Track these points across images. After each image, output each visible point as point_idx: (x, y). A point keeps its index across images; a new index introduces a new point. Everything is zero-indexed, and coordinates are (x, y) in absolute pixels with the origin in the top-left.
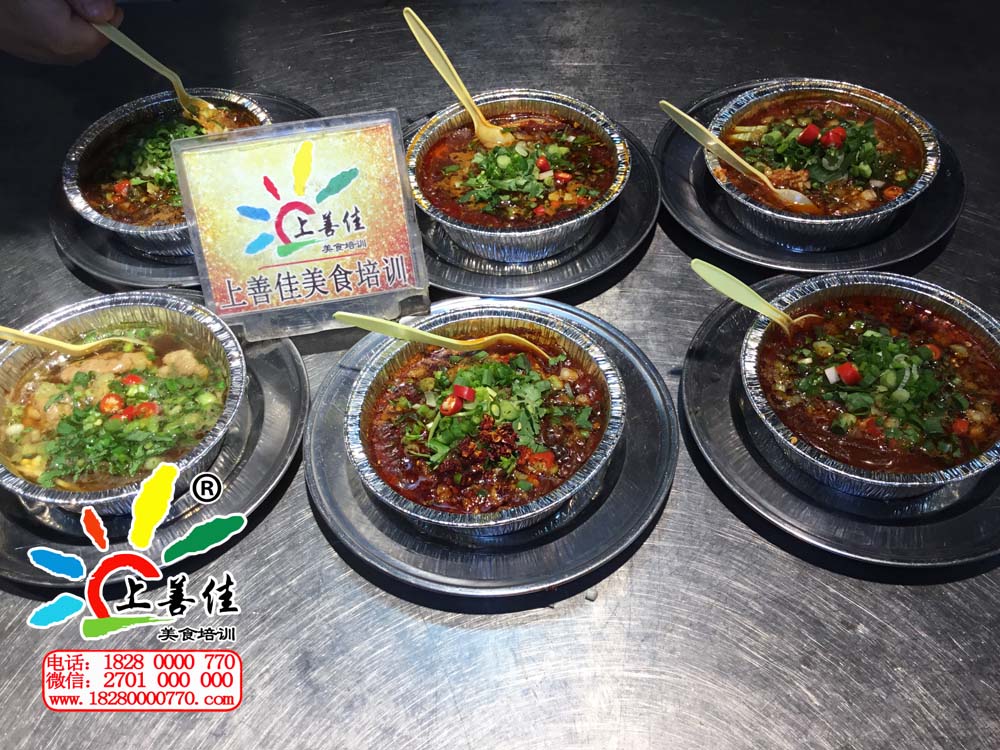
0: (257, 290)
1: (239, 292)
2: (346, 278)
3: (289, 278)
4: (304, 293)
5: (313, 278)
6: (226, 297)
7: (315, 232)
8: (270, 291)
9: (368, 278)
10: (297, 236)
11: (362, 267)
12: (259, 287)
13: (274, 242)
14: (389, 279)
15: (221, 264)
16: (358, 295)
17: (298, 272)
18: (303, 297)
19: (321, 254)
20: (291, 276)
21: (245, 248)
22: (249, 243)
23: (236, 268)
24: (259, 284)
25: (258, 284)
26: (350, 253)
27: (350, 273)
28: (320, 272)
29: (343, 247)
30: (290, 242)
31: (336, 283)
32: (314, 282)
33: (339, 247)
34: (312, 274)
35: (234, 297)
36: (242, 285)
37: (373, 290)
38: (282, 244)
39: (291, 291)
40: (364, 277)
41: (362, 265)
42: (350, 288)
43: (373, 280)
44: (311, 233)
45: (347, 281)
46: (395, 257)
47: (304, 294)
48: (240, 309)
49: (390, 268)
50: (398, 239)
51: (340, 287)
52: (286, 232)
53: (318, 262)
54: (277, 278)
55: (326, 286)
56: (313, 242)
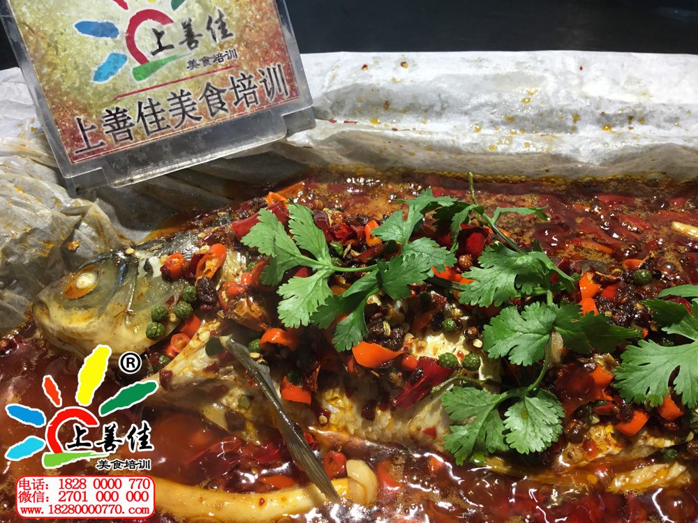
0: (115, 125)
1: (93, 130)
2: (219, 98)
3: (152, 106)
4: (172, 121)
5: (181, 102)
6: (79, 140)
7: (176, 45)
8: (132, 125)
9: (245, 95)
10: (154, 53)
11: (236, 83)
12: (117, 122)
13: (127, 63)
14: (269, 93)
15: (65, 98)
16: (236, 116)
17: (162, 96)
18: (173, 127)
19: (186, 73)
20: (154, 103)
21: (93, 75)
22: (96, 69)
23: (86, 102)
24: (118, 118)
25: (115, 118)
26: (220, 67)
27: (223, 91)
28: (189, 94)
29: (211, 61)
30: (148, 61)
31: (209, 105)
32: (182, 107)
33: (206, 61)
34: (178, 97)
35: (89, 138)
36: (96, 123)
37: (251, 108)
38: (138, 64)
39: (157, 121)
40: (240, 95)
41: (235, 80)
42: (225, 110)
43: (250, 98)
44: (171, 47)
45: (221, 102)
46: (272, 66)
47: (173, 124)
48: (99, 151)
49: (268, 80)
50: (272, 45)
51: (213, 110)
52: (140, 50)
53: (183, 82)
54: (137, 109)
55: (197, 111)
56: (174, 58)
